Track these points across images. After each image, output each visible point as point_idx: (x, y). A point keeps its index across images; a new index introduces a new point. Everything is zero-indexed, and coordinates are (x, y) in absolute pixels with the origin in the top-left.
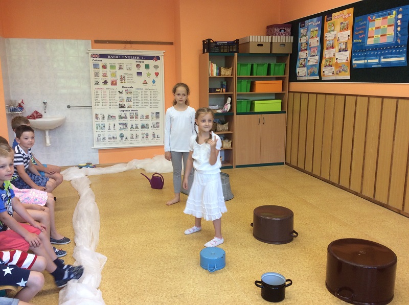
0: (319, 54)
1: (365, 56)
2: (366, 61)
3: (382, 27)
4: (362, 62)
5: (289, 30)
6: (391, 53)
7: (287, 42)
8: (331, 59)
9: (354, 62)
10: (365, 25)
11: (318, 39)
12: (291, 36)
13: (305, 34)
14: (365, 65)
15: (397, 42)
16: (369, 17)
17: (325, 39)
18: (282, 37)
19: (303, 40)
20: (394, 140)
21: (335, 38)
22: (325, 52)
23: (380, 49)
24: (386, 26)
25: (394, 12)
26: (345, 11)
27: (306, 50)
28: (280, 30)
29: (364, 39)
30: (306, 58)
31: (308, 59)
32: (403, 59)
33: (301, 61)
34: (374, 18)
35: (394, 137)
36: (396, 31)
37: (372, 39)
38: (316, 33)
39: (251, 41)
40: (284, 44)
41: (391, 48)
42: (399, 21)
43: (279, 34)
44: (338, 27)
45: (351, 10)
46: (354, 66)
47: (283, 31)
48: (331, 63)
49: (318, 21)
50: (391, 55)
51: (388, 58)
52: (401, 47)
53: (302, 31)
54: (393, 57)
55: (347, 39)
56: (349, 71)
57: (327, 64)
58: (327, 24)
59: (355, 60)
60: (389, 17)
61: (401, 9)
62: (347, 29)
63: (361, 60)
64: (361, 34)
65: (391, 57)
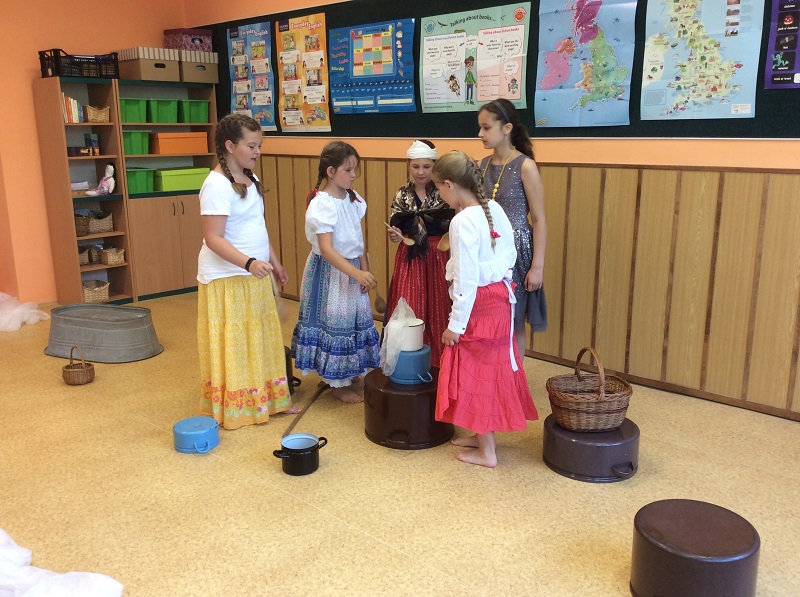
0: (272, 87)
1: (352, 94)
2: (354, 103)
3: (374, 50)
4: (349, 103)
5: (208, 41)
6: (392, 91)
7: (207, 61)
8: (294, 96)
9: (336, 104)
10: (347, 43)
11: (267, 60)
12: (214, 51)
13: (241, 50)
14: (353, 108)
15: (398, 74)
16: (352, 31)
17: (280, 62)
18: (197, 53)
19: (238, 61)
21: (297, 61)
22: (283, 84)
23: (373, 84)
24: (380, 48)
25: (390, 27)
26: (312, 18)
27: (246, 78)
28: (193, 40)
29: (348, 67)
30: (249, 94)
31: (251, 95)
32: (410, 101)
33: (239, 98)
34: (360, 33)
36: (395, 56)
37: (361, 68)
38: (261, 51)
39: (141, 57)
40: (202, 67)
41: (390, 83)
42: (398, 42)
43: (191, 47)
44: (301, 44)
45: (322, 16)
46: (336, 111)
47: (197, 42)
48: (296, 104)
49: (263, 29)
50: (393, 94)
51: (388, 98)
52: (405, 82)
53: (234, 44)
54: (396, 98)
55: (318, 65)
56: (327, 118)
57: (290, 106)
58: (281, 36)
59: (337, 100)
60: (383, 34)
61: (399, 24)
62: (317, 48)
63: (346, 100)
64: (342, 58)
65: (392, 98)
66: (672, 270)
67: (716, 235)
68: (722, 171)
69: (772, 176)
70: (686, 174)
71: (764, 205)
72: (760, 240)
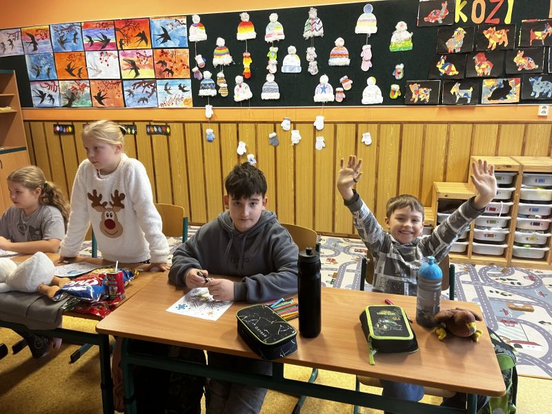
20: (204, 162)
35: (203, 158)
66: (377, 177)
67: (400, 157)
68: (401, 123)
69: (428, 125)
70: (382, 125)
71: (424, 139)
72: (423, 157)
